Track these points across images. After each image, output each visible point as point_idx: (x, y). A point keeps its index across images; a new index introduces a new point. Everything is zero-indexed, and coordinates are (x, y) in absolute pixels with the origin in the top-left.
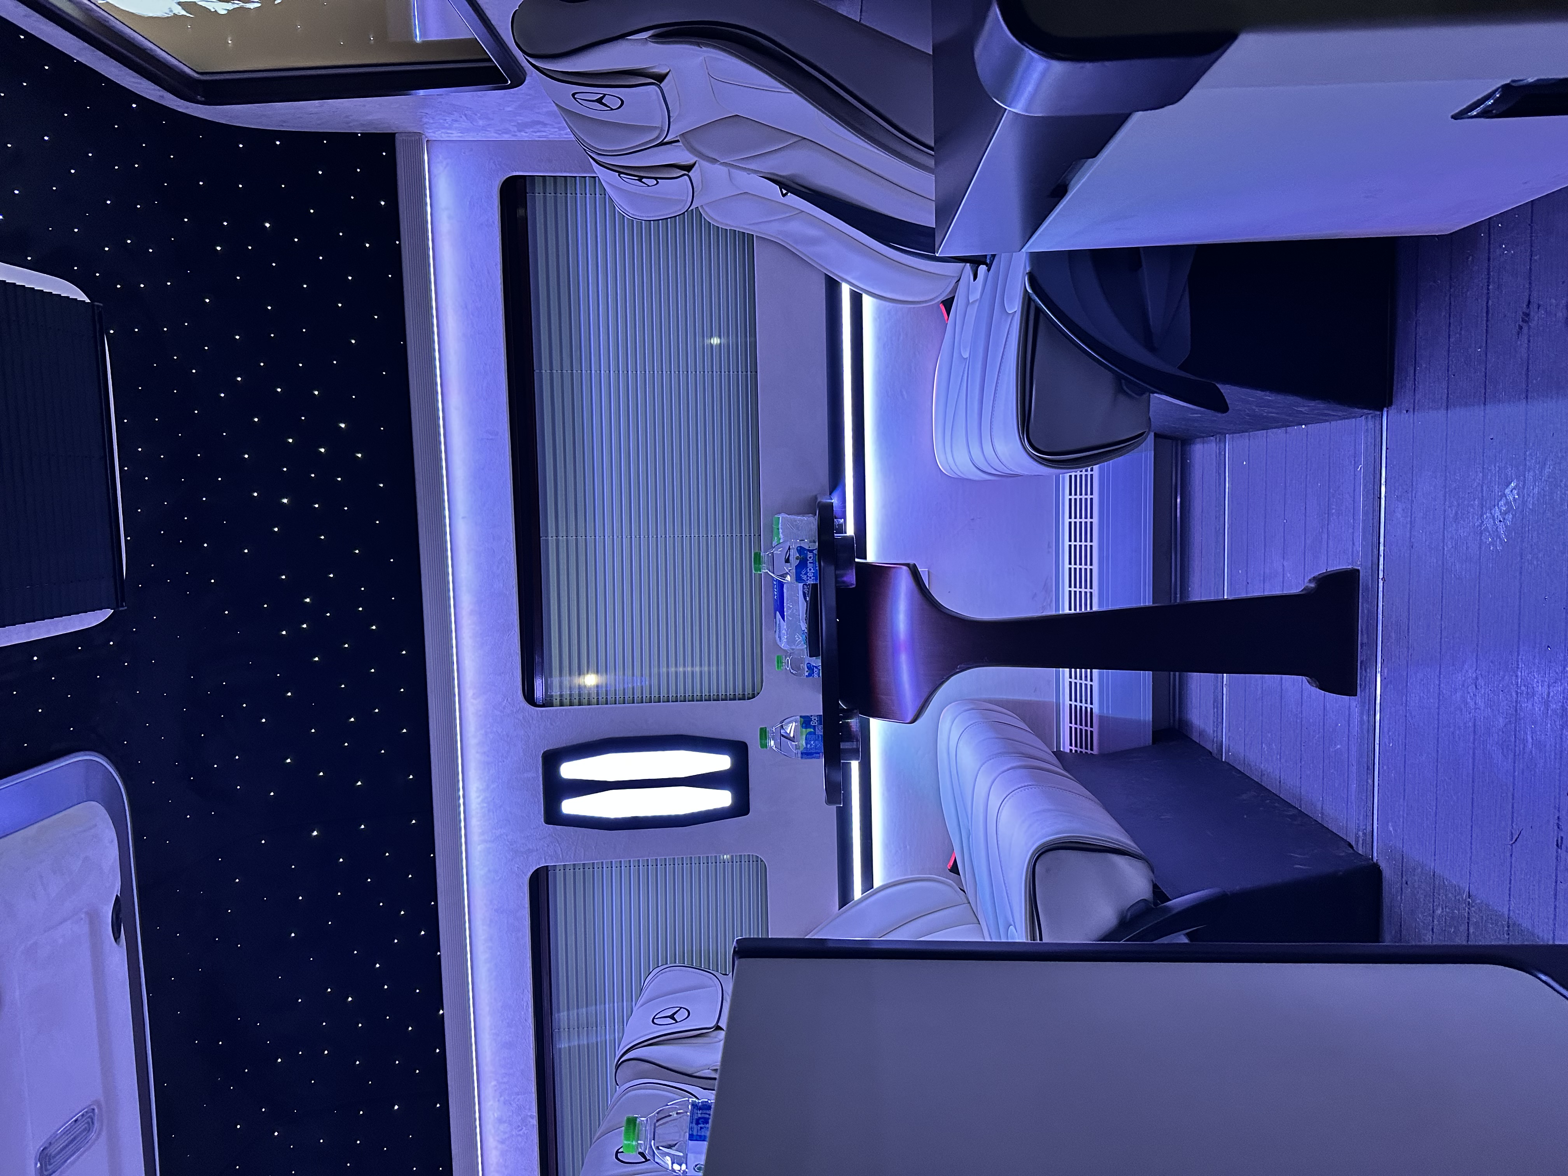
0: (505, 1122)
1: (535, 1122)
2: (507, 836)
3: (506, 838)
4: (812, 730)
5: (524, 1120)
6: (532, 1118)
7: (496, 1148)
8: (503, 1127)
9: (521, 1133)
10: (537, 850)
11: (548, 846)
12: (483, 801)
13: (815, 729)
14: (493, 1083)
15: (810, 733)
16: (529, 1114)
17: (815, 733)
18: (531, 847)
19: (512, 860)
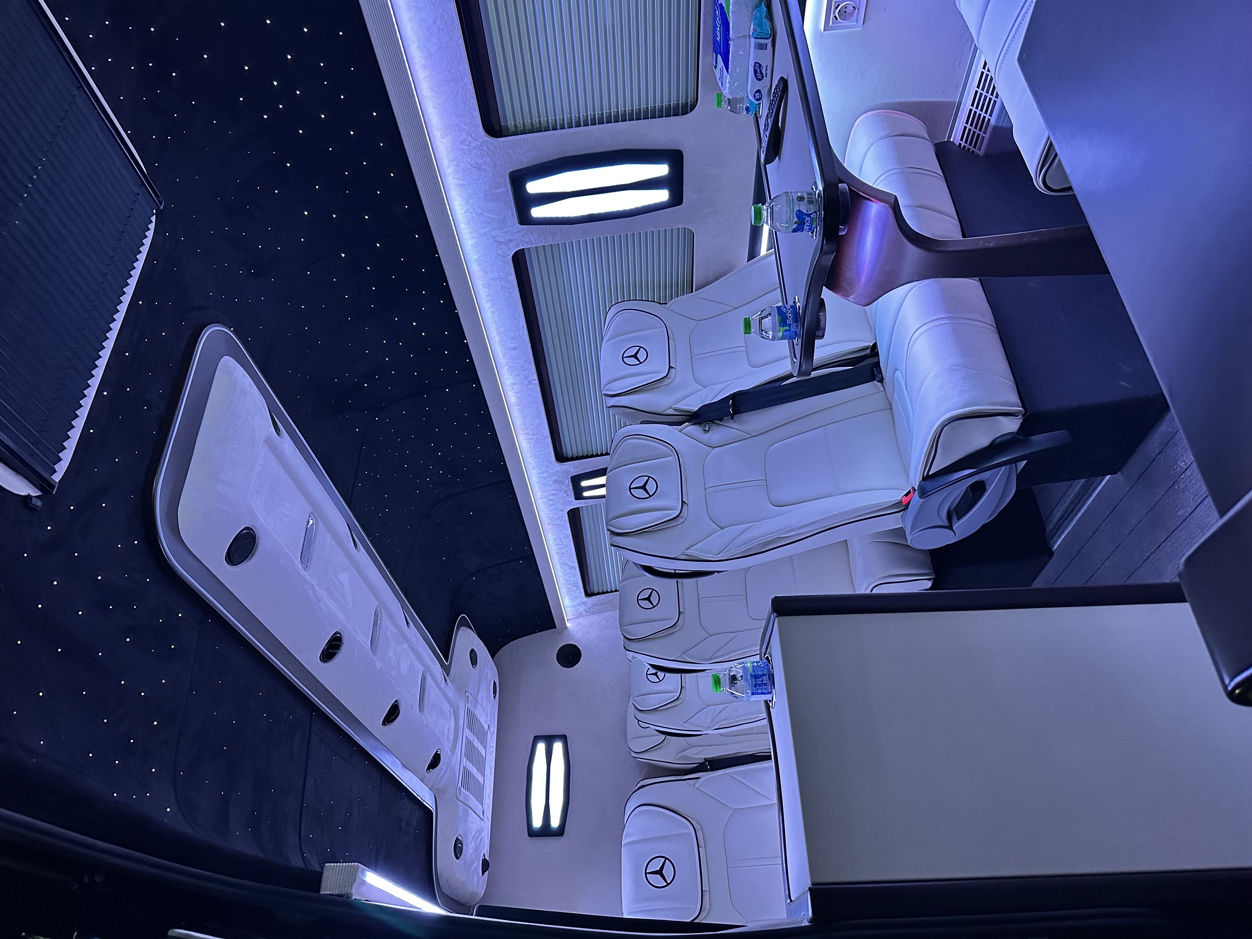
0: (517, 384)
1: (537, 382)
2: (489, 233)
3: (489, 234)
4: (788, 328)
5: (530, 382)
6: (535, 380)
7: (513, 396)
8: (516, 387)
9: (529, 387)
10: (515, 239)
11: (523, 236)
12: (466, 211)
13: (790, 327)
14: (506, 367)
15: (786, 331)
16: (533, 379)
17: (790, 330)
18: (510, 238)
19: (497, 247)
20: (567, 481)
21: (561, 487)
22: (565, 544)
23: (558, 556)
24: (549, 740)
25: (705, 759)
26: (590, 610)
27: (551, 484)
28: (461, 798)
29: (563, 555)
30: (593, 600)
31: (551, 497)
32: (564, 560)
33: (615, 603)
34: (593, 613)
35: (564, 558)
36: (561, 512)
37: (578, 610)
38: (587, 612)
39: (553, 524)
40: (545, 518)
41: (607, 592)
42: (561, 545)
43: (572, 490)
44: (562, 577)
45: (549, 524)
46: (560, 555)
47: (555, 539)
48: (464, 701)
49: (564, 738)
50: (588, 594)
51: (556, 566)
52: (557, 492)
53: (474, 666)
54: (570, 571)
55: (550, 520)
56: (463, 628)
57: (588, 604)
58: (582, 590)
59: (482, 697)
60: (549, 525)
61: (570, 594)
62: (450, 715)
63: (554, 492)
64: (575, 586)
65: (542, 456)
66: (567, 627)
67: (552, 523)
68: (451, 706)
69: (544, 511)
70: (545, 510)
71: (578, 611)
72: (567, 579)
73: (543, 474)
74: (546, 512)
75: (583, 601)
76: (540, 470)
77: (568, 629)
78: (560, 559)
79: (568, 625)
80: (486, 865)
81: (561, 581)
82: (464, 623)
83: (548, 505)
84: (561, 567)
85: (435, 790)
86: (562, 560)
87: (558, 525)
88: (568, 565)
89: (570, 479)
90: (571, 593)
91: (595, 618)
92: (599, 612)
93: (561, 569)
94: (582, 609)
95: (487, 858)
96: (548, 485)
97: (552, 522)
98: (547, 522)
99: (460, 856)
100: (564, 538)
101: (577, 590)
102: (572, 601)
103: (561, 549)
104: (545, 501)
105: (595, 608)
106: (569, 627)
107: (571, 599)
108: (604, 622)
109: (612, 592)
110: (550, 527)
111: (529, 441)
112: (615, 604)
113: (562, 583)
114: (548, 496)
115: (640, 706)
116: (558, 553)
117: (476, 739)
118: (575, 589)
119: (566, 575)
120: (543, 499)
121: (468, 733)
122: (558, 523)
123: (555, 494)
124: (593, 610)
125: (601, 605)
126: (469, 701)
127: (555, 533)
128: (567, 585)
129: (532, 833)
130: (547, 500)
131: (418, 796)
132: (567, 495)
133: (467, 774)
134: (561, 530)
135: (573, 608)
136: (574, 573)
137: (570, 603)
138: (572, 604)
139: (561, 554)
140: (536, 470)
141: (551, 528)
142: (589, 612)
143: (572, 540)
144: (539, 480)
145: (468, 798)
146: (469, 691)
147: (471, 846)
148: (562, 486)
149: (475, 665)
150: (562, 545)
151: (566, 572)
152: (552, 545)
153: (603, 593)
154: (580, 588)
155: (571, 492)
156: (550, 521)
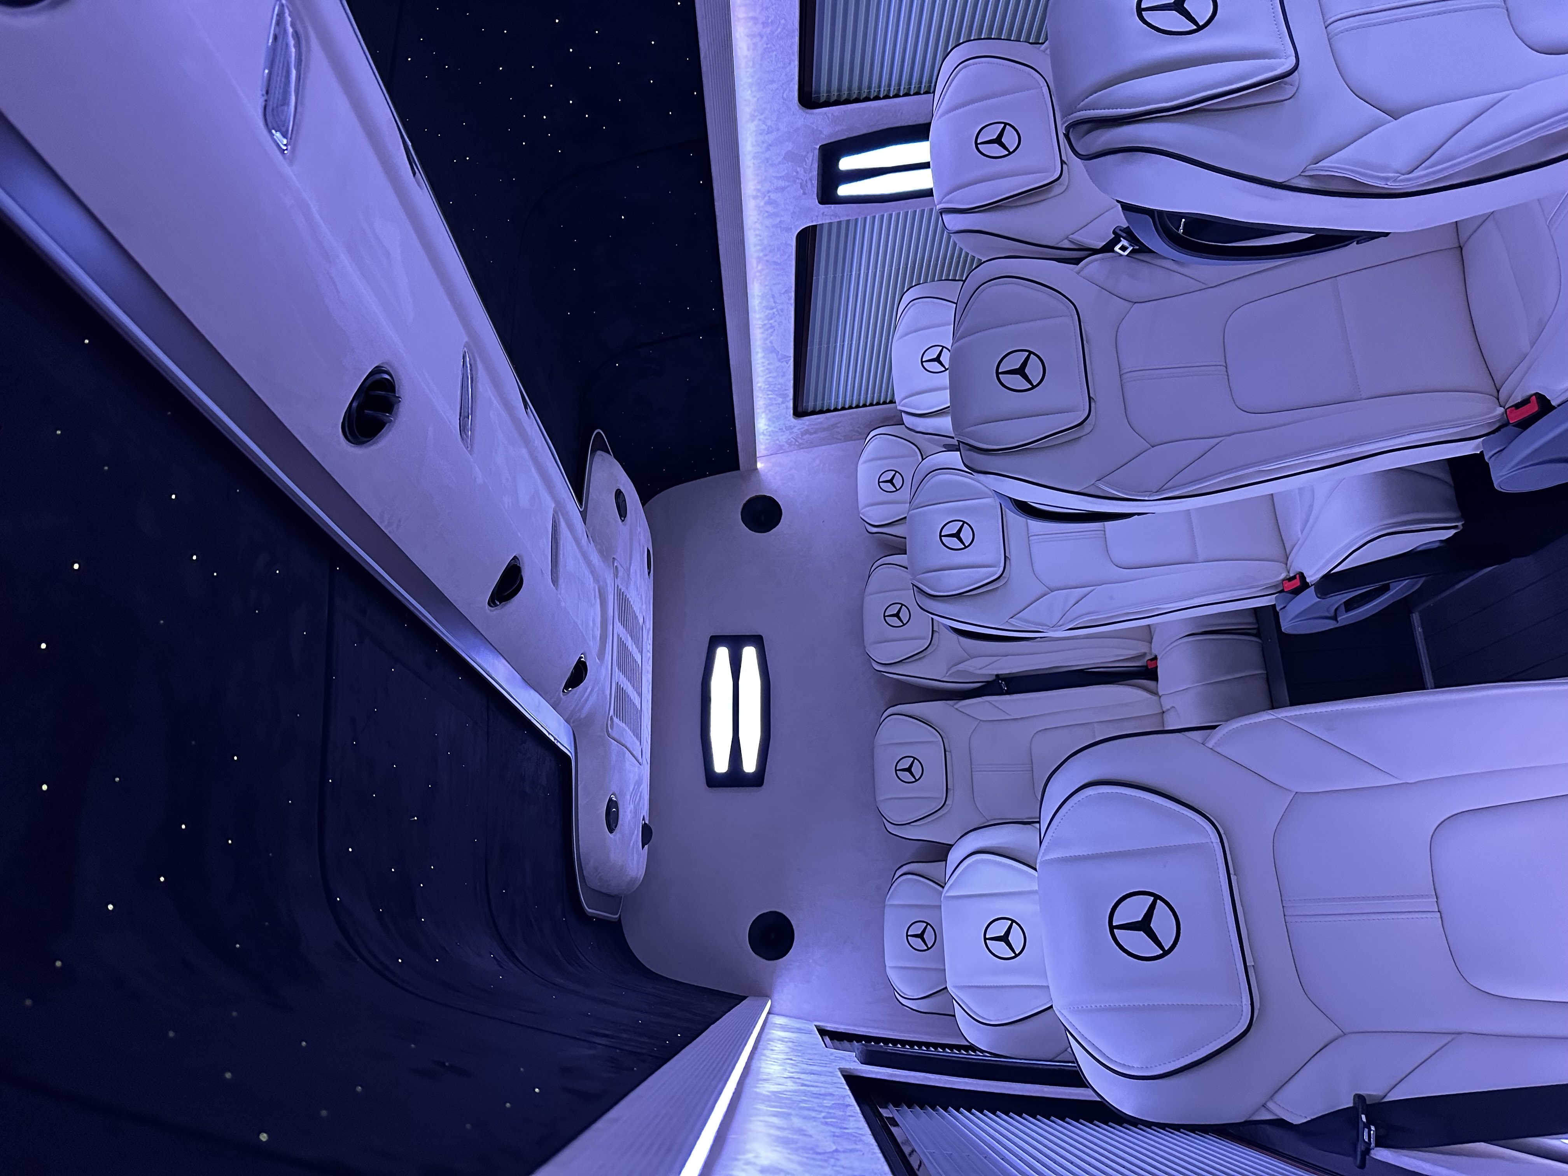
20: (810, 155)
21: (797, 172)
22: (780, 307)
23: (763, 333)
24: (736, 644)
25: (997, 676)
26: (796, 441)
27: (780, 163)
28: (614, 734)
29: (772, 330)
30: (804, 424)
31: (773, 196)
32: (771, 342)
33: (839, 430)
34: (800, 447)
35: (772, 338)
36: (786, 234)
37: (778, 440)
38: (790, 444)
39: (767, 261)
40: (755, 245)
41: (829, 411)
42: (772, 308)
43: (815, 182)
44: (762, 376)
45: (759, 259)
46: (767, 330)
47: (763, 297)
48: (612, 575)
49: (757, 641)
50: (799, 413)
51: (757, 353)
52: (787, 184)
53: (623, 519)
54: (778, 364)
55: (762, 251)
56: (599, 452)
57: (795, 430)
58: (791, 404)
59: (636, 571)
60: (758, 263)
61: (770, 411)
62: (595, 596)
63: (782, 183)
64: (780, 395)
65: (775, 86)
66: (757, 469)
67: (765, 258)
68: (596, 580)
69: (755, 230)
70: (758, 225)
71: (777, 442)
72: (770, 379)
73: (768, 133)
74: (758, 232)
75: (788, 424)
76: (764, 123)
77: (758, 472)
78: (766, 339)
79: (759, 465)
80: (647, 833)
81: (759, 385)
82: (600, 446)
83: (766, 214)
84: (764, 357)
85: (574, 722)
86: (768, 342)
87: (775, 263)
88: (777, 353)
89: (817, 152)
90: (771, 408)
91: (804, 456)
92: (811, 445)
93: (763, 360)
94: (783, 438)
95: (647, 822)
96: (772, 165)
97: (765, 255)
98: (756, 255)
99: (616, 827)
100: (780, 294)
101: (783, 402)
102: (770, 423)
103: (771, 319)
104: (762, 204)
105: (805, 437)
106: (761, 468)
107: (769, 420)
108: (818, 462)
109: (836, 410)
110: (759, 268)
111: (755, 40)
112: (838, 433)
113: (760, 387)
114: (769, 192)
115: (929, 588)
116: (765, 325)
117: (629, 638)
118: (780, 400)
119: (770, 373)
120: (758, 201)
121: (619, 628)
122: (775, 259)
123: (783, 189)
124: (800, 441)
125: (815, 432)
126: (619, 575)
127: (767, 283)
128: (769, 393)
129: (713, 780)
130: (766, 203)
131: (549, 734)
132: (804, 193)
133: (621, 693)
134: (778, 275)
135: (770, 436)
136: (784, 370)
137: (767, 427)
138: (770, 429)
139: (770, 328)
140: (755, 123)
141: (762, 270)
142: (795, 444)
143: (793, 301)
144: (759, 150)
145: (624, 733)
146: (618, 560)
147: (630, 809)
148: (798, 169)
149: (625, 517)
150: (775, 310)
151: (771, 367)
152: (757, 308)
153: (821, 412)
154: (788, 399)
155: (812, 184)
156: (761, 254)
